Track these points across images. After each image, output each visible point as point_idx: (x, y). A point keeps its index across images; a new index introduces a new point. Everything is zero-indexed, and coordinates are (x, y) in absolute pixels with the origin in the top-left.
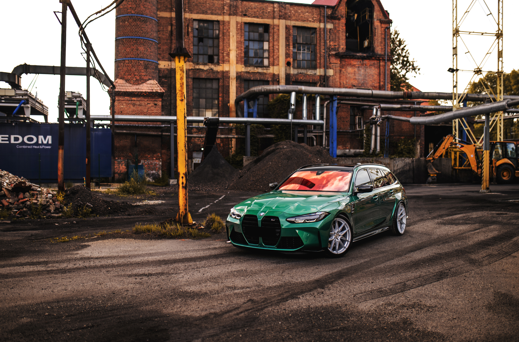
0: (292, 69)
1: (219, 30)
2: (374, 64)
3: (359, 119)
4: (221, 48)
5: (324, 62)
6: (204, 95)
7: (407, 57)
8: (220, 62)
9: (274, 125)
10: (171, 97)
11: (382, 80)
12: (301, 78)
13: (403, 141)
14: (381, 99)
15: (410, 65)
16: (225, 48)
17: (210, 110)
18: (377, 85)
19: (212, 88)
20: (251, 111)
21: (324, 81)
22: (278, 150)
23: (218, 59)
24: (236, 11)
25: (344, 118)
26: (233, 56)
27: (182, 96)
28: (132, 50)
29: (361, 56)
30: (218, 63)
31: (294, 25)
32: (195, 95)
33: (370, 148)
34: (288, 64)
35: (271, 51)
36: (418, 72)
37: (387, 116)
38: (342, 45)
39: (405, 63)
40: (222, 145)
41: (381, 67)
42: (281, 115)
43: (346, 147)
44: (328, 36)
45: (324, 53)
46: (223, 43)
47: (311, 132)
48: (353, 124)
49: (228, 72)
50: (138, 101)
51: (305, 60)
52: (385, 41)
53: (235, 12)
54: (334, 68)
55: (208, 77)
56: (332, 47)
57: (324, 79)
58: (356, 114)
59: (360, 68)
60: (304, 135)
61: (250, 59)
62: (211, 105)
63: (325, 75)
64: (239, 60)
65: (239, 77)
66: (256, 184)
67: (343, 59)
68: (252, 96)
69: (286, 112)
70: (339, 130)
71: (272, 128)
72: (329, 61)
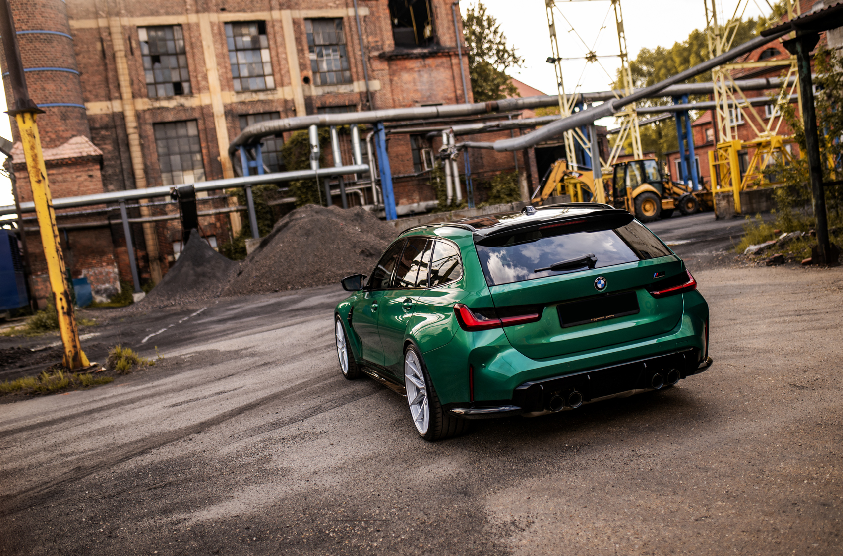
0: (313, 87)
1: (184, 39)
2: (442, 63)
3: (428, 153)
4: (191, 68)
5: (363, 70)
6: (176, 149)
7: (504, 44)
8: (194, 91)
9: (292, 183)
10: (121, 159)
11: (458, 86)
12: (331, 101)
13: (499, 179)
14: (455, 119)
15: (509, 55)
16: (199, 68)
17: (191, 172)
18: (452, 95)
19: (187, 136)
20: (253, 164)
21: (368, 101)
22: (292, 223)
23: (191, 87)
24: (207, 4)
25: (402, 155)
26: (213, 78)
27: (38, 175)
29: (420, 54)
30: (191, 94)
31: (306, 16)
32: (161, 150)
33: (446, 196)
34: (306, 80)
35: (275, 63)
36: (523, 65)
37: (462, 144)
38: (388, 39)
39: (501, 53)
40: (218, 224)
41: (455, 68)
42: (302, 165)
43: (412, 200)
44: (363, 29)
45: (361, 55)
46: (194, 60)
47: (354, 184)
48: (418, 163)
49: (209, 106)
51: (332, 71)
52: (454, 25)
53: (205, 6)
54: (381, 78)
55: (178, 119)
56: (373, 44)
57: (367, 97)
58: (420, 146)
59: (422, 73)
60: (341, 191)
61: (243, 80)
62: (190, 163)
63: (368, 92)
64: (226, 85)
65: (230, 113)
66: (262, 281)
67: (393, 62)
68: (250, 141)
69: (308, 159)
70: (395, 176)
71: (291, 188)
72: (371, 67)
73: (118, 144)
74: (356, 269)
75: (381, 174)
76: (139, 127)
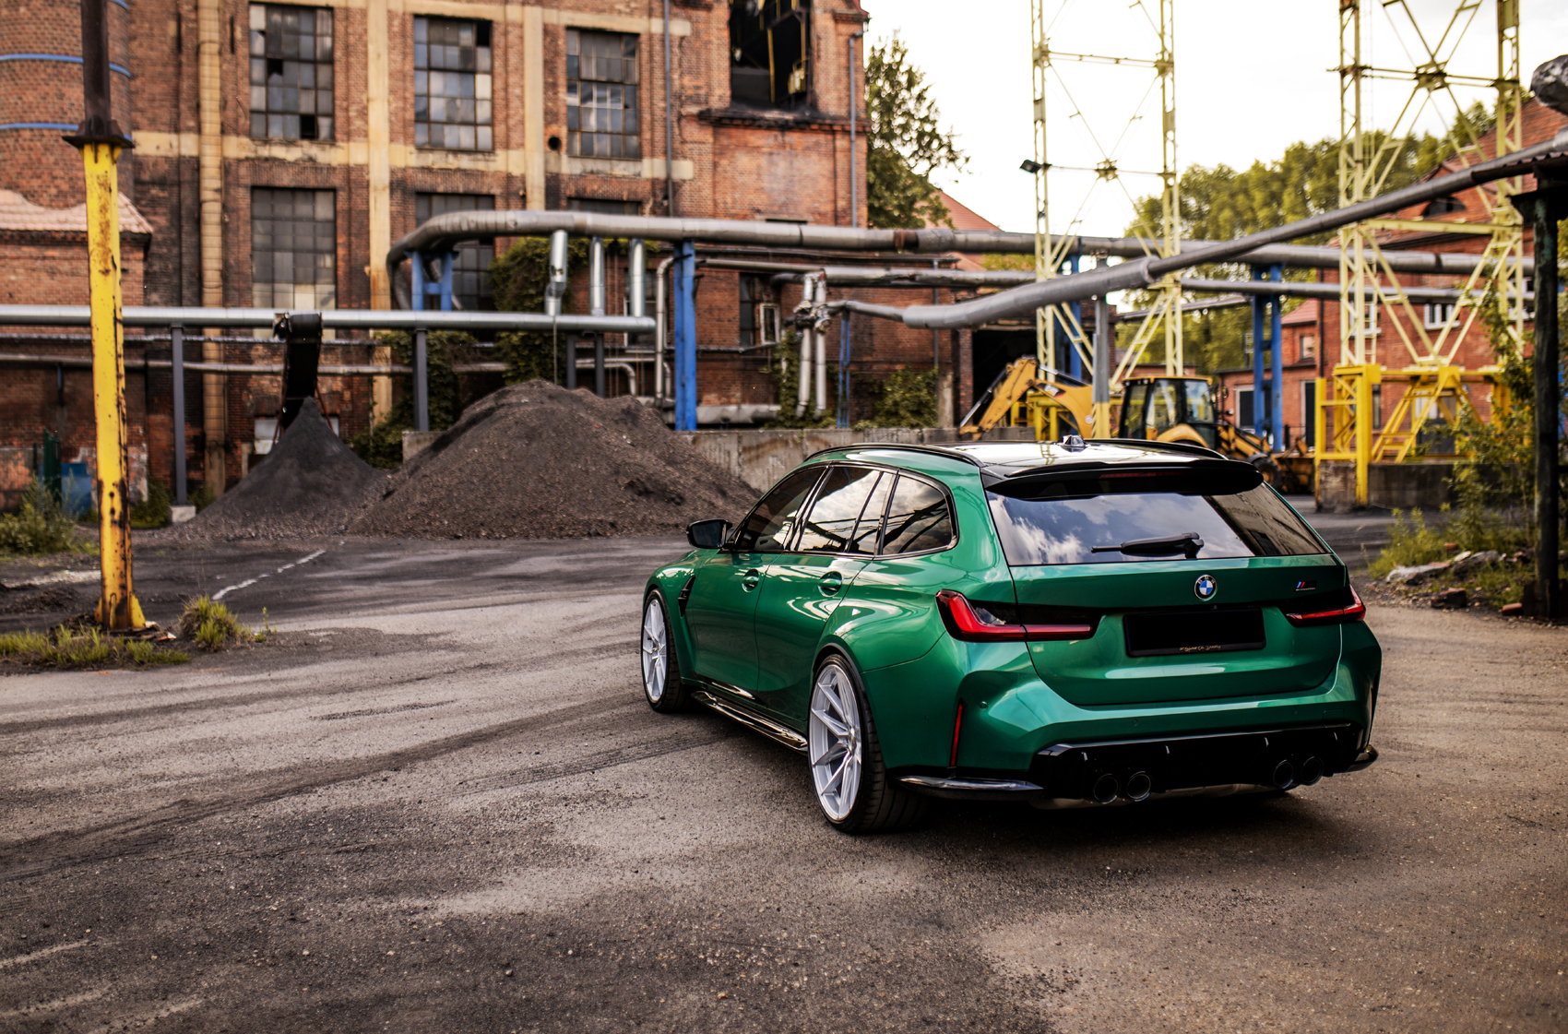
0: (564, 157)
1: (333, 36)
2: (817, 144)
3: (769, 313)
4: (340, 91)
5: (665, 137)
6: (288, 241)
7: (934, 122)
8: (338, 136)
9: (503, 334)
10: (180, 247)
11: (842, 192)
12: (594, 188)
13: (899, 379)
14: (831, 253)
15: (941, 146)
16: (354, 94)
17: (310, 288)
18: (828, 208)
19: (313, 220)
20: (433, 289)
21: (666, 197)
22: (502, 412)
23: (333, 128)
25: (720, 309)
26: (379, 116)
27: (105, 261)
28: (44, 98)
29: (776, 121)
30: (332, 140)
31: (570, 23)
32: (258, 239)
33: (796, 398)
34: (554, 143)
35: (500, 102)
36: (966, 167)
37: (841, 303)
38: (720, 86)
39: (927, 139)
40: (347, 395)
41: (839, 156)
42: (527, 303)
43: (728, 397)
44: (676, 60)
45: (665, 110)
46: (347, 78)
47: (622, 352)
48: (749, 329)
49: (363, 168)
50: (66, 259)
51: (606, 133)
52: (849, 75)
54: (696, 157)
55: (300, 185)
56: (690, 92)
57: (666, 190)
58: (757, 296)
59: (775, 158)
60: (596, 363)
61: (433, 126)
62: (310, 270)
63: (668, 179)
64: (399, 132)
65: (399, 185)
66: (431, 514)
67: (722, 130)
68: (434, 245)
69: (542, 293)
70: (702, 347)
71: (501, 343)
72: (681, 134)
73: (179, 218)
74: (616, 515)
75: (677, 340)
76: (224, 191)
